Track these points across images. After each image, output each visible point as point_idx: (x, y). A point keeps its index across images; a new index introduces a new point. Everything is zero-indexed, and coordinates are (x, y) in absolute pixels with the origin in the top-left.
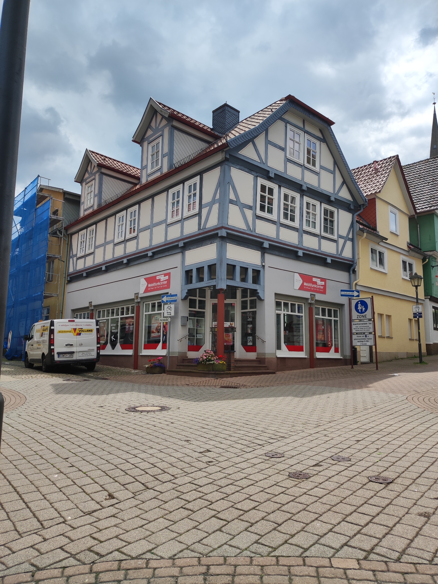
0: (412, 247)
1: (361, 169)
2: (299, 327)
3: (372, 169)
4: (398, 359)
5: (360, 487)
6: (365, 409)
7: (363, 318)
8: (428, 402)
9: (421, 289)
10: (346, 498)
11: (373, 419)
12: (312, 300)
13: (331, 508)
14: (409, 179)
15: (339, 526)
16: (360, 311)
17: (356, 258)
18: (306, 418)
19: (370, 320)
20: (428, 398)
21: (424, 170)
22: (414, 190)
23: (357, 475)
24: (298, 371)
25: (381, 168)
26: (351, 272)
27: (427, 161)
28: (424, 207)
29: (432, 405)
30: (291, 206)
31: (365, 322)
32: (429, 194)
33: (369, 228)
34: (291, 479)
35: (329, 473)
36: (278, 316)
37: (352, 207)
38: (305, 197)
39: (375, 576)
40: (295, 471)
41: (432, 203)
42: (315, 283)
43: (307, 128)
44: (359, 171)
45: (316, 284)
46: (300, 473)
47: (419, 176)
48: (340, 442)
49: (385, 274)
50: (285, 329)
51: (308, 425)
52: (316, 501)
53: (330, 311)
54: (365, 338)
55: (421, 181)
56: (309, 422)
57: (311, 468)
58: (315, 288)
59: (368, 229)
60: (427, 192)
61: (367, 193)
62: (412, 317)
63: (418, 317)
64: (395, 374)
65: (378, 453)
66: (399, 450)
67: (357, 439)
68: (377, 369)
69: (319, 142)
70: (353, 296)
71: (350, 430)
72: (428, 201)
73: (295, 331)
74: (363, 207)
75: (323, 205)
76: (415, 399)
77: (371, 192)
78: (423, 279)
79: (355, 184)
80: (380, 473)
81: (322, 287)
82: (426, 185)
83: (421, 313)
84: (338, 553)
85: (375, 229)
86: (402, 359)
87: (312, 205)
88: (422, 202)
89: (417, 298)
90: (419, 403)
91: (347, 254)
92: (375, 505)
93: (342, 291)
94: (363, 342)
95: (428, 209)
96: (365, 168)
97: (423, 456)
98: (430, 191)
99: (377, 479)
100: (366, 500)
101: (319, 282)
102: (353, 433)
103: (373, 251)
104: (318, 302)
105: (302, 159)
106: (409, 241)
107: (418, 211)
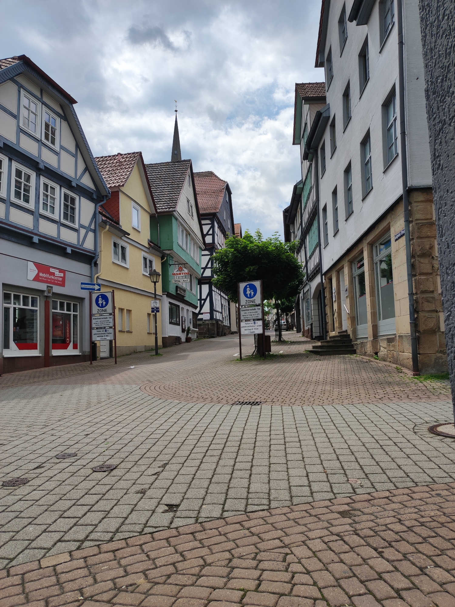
0: (152, 245)
1: (105, 159)
2: (33, 323)
3: (116, 161)
4: (137, 353)
5: (82, 480)
6: (99, 403)
7: (104, 312)
8: (158, 390)
9: (159, 285)
10: (66, 494)
11: (105, 411)
12: (49, 292)
13: (48, 508)
14: (152, 179)
15: (55, 524)
16: (100, 305)
17: (98, 250)
18: (33, 420)
19: (110, 314)
20: (158, 386)
21: (165, 172)
22: (156, 189)
23: (82, 468)
24: (30, 371)
25: (125, 161)
26: (93, 265)
27: (167, 164)
28: (164, 207)
29: (161, 392)
30: (25, 184)
31: (105, 317)
32: (168, 195)
33: (112, 221)
34: (5, 488)
35: (50, 473)
36: (7, 310)
37: (95, 197)
38: (41, 177)
39: (86, 563)
40: (11, 479)
41: (170, 204)
42: (53, 274)
43: (45, 99)
44: (103, 161)
45: (54, 276)
46: (17, 480)
47: (160, 177)
48: (68, 439)
49: (127, 269)
50: (15, 325)
51: (34, 427)
52: (32, 505)
53: (69, 305)
54: (104, 332)
55: (162, 182)
56: (35, 424)
57: (32, 472)
58: (53, 279)
59: (110, 222)
60: (167, 193)
61: (110, 185)
62: (150, 312)
63: (155, 312)
64: (132, 367)
65: (106, 443)
66: (126, 437)
67: (86, 433)
68: (116, 363)
69: (59, 119)
70: (94, 289)
71: (81, 425)
72: (167, 202)
73: (29, 328)
74: (106, 198)
75: (64, 190)
76: (147, 388)
77: (114, 184)
78: (161, 276)
79: (98, 173)
80: (105, 462)
81: (61, 279)
82: (166, 186)
83: (158, 308)
84: (50, 552)
85: (118, 223)
86: (140, 352)
87: (51, 187)
88: (162, 203)
89: (155, 294)
90: (150, 391)
91: (89, 245)
92: (96, 494)
93: (82, 284)
94: (102, 336)
95: (167, 210)
96: (110, 158)
97: (147, 439)
98: (169, 193)
99: (101, 469)
100: (87, 491)
101: (57, 273)
102: (83, 428)
103: (115, 245)
104: (56, 295)
105: (40, 133)
106: (149, 238)
107: (158, 211)
